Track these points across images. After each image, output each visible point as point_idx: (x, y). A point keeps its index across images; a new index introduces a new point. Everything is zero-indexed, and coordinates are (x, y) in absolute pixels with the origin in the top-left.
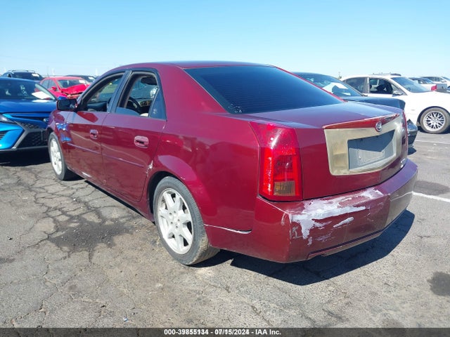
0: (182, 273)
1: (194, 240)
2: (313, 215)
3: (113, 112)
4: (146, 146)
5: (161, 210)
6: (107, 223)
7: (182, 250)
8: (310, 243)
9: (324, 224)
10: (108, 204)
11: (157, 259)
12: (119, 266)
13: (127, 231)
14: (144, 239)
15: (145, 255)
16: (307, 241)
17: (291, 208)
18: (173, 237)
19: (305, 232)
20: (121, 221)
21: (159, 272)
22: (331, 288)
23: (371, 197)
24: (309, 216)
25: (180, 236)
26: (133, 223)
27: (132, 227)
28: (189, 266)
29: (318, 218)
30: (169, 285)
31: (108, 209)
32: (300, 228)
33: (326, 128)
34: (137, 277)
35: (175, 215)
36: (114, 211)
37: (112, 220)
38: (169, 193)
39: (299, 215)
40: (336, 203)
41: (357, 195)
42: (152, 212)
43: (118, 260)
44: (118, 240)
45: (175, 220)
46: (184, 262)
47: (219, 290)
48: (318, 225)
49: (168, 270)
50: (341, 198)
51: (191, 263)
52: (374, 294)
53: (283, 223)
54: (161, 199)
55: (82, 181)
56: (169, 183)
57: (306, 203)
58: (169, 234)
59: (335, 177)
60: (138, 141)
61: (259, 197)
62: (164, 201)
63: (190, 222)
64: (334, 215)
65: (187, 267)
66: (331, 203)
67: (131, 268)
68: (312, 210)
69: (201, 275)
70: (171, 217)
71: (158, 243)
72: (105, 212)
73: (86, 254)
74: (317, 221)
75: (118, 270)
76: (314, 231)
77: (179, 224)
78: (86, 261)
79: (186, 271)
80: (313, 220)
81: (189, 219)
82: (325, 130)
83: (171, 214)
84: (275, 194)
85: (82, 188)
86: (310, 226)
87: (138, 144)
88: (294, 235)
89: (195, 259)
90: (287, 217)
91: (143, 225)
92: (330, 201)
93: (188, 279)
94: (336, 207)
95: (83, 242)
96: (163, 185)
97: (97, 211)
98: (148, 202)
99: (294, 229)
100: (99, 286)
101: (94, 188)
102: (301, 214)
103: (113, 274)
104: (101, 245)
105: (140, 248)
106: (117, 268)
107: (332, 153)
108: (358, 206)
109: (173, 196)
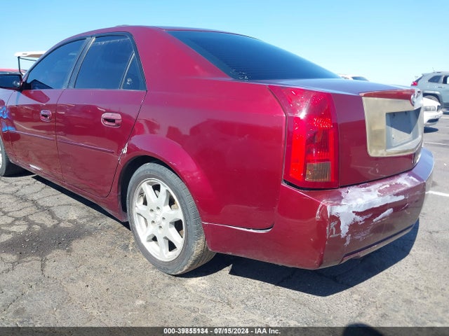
0: (168, 285)
1: (186, 243)
2: (354, 206)
3: (71, 87)
4: (118, 125)
5: (137, 206)
6: (62, 225)
7: (166, 256)
8: (348, 243)
9: (365, 217)
10: (63, 202)
11: (132, 268)
12: (83, 278)
13: (90, 234)
14: (112, 243)
15: (116, 263)
16: (344, 240)
17: (328, 197)
18: (155, 239)
19: (344, 228)
20: (81, 222)
21: (137, 285)
22: (356, 296)
23: (409, 185)
24: (350, 207)
25: (166, 238)
26: (96, 224)
27: (96, 228)
28: (176, 276)
29: (360, 210)
30: (154, 301)
31: (64, 208)
32: (339, 223)
33: (365, 96)
34: (109, 293)
35: (157, 212)
36: (72, 212)
37: (69, 221)
38: (149, 184)
39: (339, 207)
40: (375, 189)
41: (393, 182)
42: (124, 209)
43: (82, 270)
44: (77, 245)
45: (159, 219)
46: (169, 272)
47: (219, 306)
48: (359, 218)
49: (148, 281)
50: (378, 185)
51: (179, 272)
52: (408, 302)
53: (318, 217)
54: (138, 191)
55: (30, 177)
56: (150, 170)
57: (343, 191)
58: (149, 237)
59: (373, 158)
60: (106, 120)
61: (284, 184)
62: (142, 194)
63: (180, 221)
64: (375, 207)
65: (173, 278)
66: (369, 191)
67: (99, 280)
68: (350, 200)
69: (192, 286)
70: (152, 215)
71: (131, 248)
72: (60, 212)
73: (37, 265)
74: (357, 213)
75: (82, 284)
76: (354, 227)
77: (163, 224)
78: (37, 275)
79: (172, 282)
80: (354, 212)
81: (180, 216)
82: (364, 98)
83: (152, 210)
84: (307, 179)
85: (28, 185)
86: (350, 221)
87: (107, 123)
88: (332, 233)
89: (186, 268)
90: (324, 208)
91: (109, 227)
92: (367, 188)
93: (177, 293)
94: (376, 196)
95: (33, 248)
96: (142, 174)
97: (49, 211)
98: (120, 198)
99: (333, 224)
100: (58, 307)
101: (43, 185)
102: (341, 205)
103: (76, 289)
104: (57, 252)
105: (108, 255)
106: (80, 282)
107: (370, 128)
108: (397, 195)
109: (156, 188)
